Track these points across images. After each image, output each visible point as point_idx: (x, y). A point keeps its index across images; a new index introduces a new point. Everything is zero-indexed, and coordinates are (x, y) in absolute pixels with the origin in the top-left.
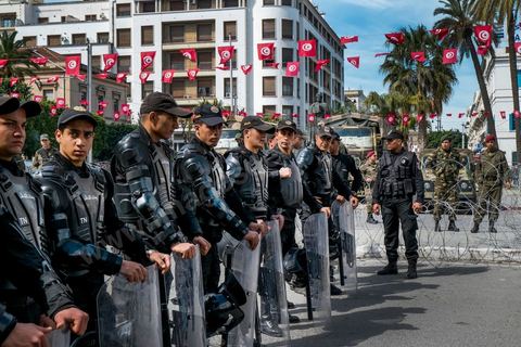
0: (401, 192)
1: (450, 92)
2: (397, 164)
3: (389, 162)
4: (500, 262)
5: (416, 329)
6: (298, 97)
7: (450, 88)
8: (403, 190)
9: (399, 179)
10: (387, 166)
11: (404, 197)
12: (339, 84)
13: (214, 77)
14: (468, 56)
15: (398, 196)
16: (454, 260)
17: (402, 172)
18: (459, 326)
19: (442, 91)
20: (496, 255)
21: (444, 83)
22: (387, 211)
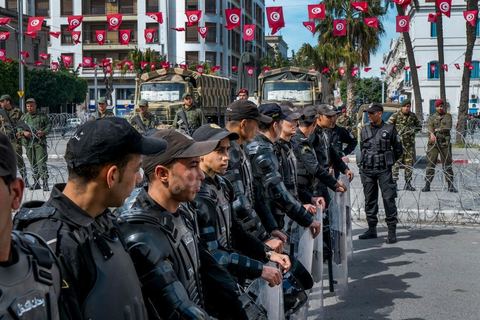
0: (382, 164)
1: (378, 43)
2: (378, 137)
3: (370, 135)
4: (463, 224)
5: (420, 297)
6: (221, 43)
7: (378, 39)
8: (384, 161)
9: (380, 152)
10: (368, 139)
11: (384, 168)
12: (260, 30)
13: (136, 22)
14: (392, 6)
15: (379, 168)
16: (420, 222)
17: (384, 145)
18: (459, 293)
19: (370, 43)
20: (460, 217)
21: (373, 34)
22: (368, 180)
